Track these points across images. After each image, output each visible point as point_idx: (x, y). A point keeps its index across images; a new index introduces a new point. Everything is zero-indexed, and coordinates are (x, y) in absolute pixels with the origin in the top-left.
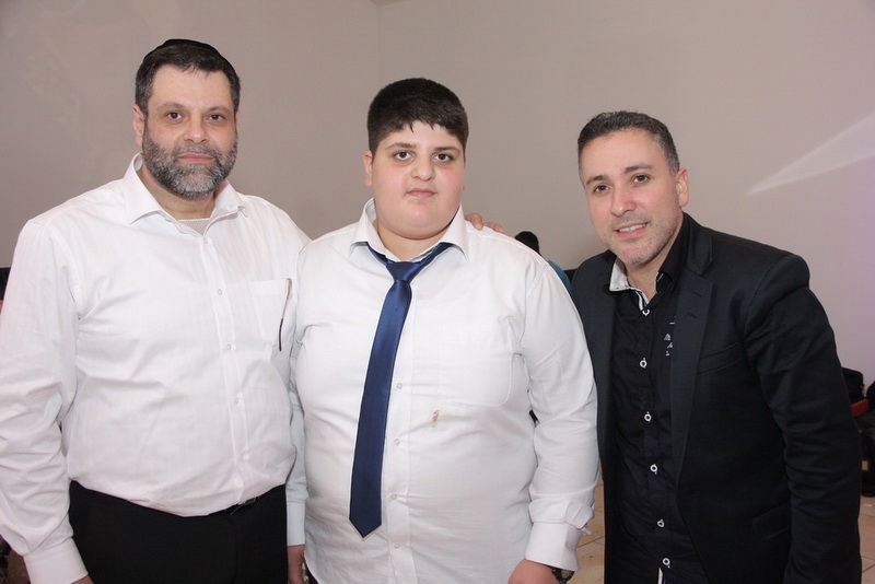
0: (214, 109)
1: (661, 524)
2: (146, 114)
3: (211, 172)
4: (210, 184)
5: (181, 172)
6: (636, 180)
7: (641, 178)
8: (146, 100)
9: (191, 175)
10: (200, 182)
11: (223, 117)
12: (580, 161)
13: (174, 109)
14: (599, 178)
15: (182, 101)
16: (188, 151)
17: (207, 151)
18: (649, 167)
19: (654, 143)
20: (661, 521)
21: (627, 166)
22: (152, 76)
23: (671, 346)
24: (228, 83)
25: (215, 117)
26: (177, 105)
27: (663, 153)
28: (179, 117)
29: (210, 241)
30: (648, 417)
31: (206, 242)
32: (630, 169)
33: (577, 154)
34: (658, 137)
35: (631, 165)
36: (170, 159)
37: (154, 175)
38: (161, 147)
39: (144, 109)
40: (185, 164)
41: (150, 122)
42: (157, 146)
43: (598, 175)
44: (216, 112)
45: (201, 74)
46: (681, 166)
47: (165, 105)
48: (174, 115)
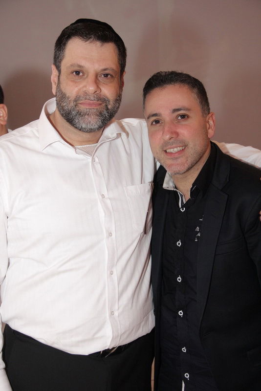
0: (105, 70)
1: (184, 350)
2: (60, 71)
3: (101, 114)
4: (100, 123)
5: (79, 114)
6: (180, 118)
7: (183, 116)
8: (60, 62)
9: (86, 116)
10: (93, 121)
11: (112, 76)
12: (144, 103)
13: (77, 69)
14: (155, 115)
15: (83, 63)
16: (86, 99)
17: (99, 99)
18: (188, 110)
19: (193, 94)
20: (184, 348)
21: (174, 108)
22: (65, 44)
23: (199, 235)
24: (117, 51)
25: (106, 75)
26: (80, 66)
27: (198, 101)
28: (81, 74)
29: (97, 160)
30: (179, 279)
31: (93, 161)
32: (175, 110)
33: (142, 98)
34: (196, 90)
35: (177, 108)
36: (72, 104)
37: (62, 115)
38: (67, 95)
39: (58, 68)
40: (83, 108)
41: (61, 77)
42: (65, 94)
43: (154, 113)
44: (107, 72)
45: (98, 43)
46: (211, 111)
47: (71, 65)
48: (78, 73)
